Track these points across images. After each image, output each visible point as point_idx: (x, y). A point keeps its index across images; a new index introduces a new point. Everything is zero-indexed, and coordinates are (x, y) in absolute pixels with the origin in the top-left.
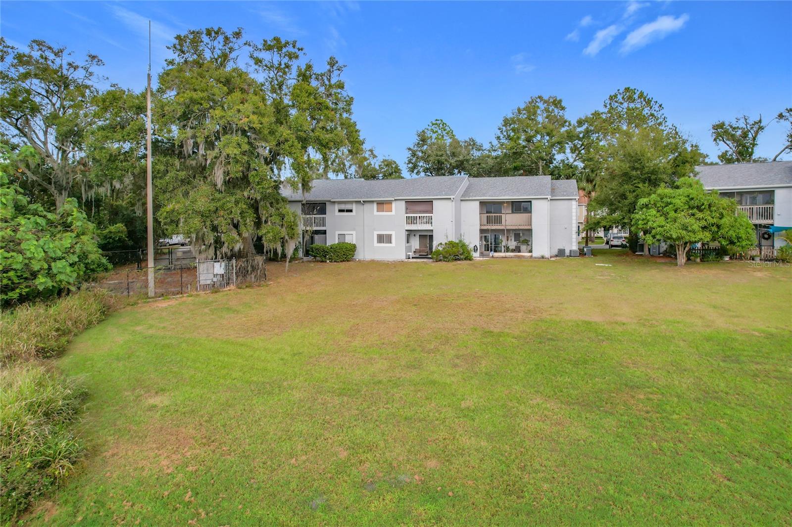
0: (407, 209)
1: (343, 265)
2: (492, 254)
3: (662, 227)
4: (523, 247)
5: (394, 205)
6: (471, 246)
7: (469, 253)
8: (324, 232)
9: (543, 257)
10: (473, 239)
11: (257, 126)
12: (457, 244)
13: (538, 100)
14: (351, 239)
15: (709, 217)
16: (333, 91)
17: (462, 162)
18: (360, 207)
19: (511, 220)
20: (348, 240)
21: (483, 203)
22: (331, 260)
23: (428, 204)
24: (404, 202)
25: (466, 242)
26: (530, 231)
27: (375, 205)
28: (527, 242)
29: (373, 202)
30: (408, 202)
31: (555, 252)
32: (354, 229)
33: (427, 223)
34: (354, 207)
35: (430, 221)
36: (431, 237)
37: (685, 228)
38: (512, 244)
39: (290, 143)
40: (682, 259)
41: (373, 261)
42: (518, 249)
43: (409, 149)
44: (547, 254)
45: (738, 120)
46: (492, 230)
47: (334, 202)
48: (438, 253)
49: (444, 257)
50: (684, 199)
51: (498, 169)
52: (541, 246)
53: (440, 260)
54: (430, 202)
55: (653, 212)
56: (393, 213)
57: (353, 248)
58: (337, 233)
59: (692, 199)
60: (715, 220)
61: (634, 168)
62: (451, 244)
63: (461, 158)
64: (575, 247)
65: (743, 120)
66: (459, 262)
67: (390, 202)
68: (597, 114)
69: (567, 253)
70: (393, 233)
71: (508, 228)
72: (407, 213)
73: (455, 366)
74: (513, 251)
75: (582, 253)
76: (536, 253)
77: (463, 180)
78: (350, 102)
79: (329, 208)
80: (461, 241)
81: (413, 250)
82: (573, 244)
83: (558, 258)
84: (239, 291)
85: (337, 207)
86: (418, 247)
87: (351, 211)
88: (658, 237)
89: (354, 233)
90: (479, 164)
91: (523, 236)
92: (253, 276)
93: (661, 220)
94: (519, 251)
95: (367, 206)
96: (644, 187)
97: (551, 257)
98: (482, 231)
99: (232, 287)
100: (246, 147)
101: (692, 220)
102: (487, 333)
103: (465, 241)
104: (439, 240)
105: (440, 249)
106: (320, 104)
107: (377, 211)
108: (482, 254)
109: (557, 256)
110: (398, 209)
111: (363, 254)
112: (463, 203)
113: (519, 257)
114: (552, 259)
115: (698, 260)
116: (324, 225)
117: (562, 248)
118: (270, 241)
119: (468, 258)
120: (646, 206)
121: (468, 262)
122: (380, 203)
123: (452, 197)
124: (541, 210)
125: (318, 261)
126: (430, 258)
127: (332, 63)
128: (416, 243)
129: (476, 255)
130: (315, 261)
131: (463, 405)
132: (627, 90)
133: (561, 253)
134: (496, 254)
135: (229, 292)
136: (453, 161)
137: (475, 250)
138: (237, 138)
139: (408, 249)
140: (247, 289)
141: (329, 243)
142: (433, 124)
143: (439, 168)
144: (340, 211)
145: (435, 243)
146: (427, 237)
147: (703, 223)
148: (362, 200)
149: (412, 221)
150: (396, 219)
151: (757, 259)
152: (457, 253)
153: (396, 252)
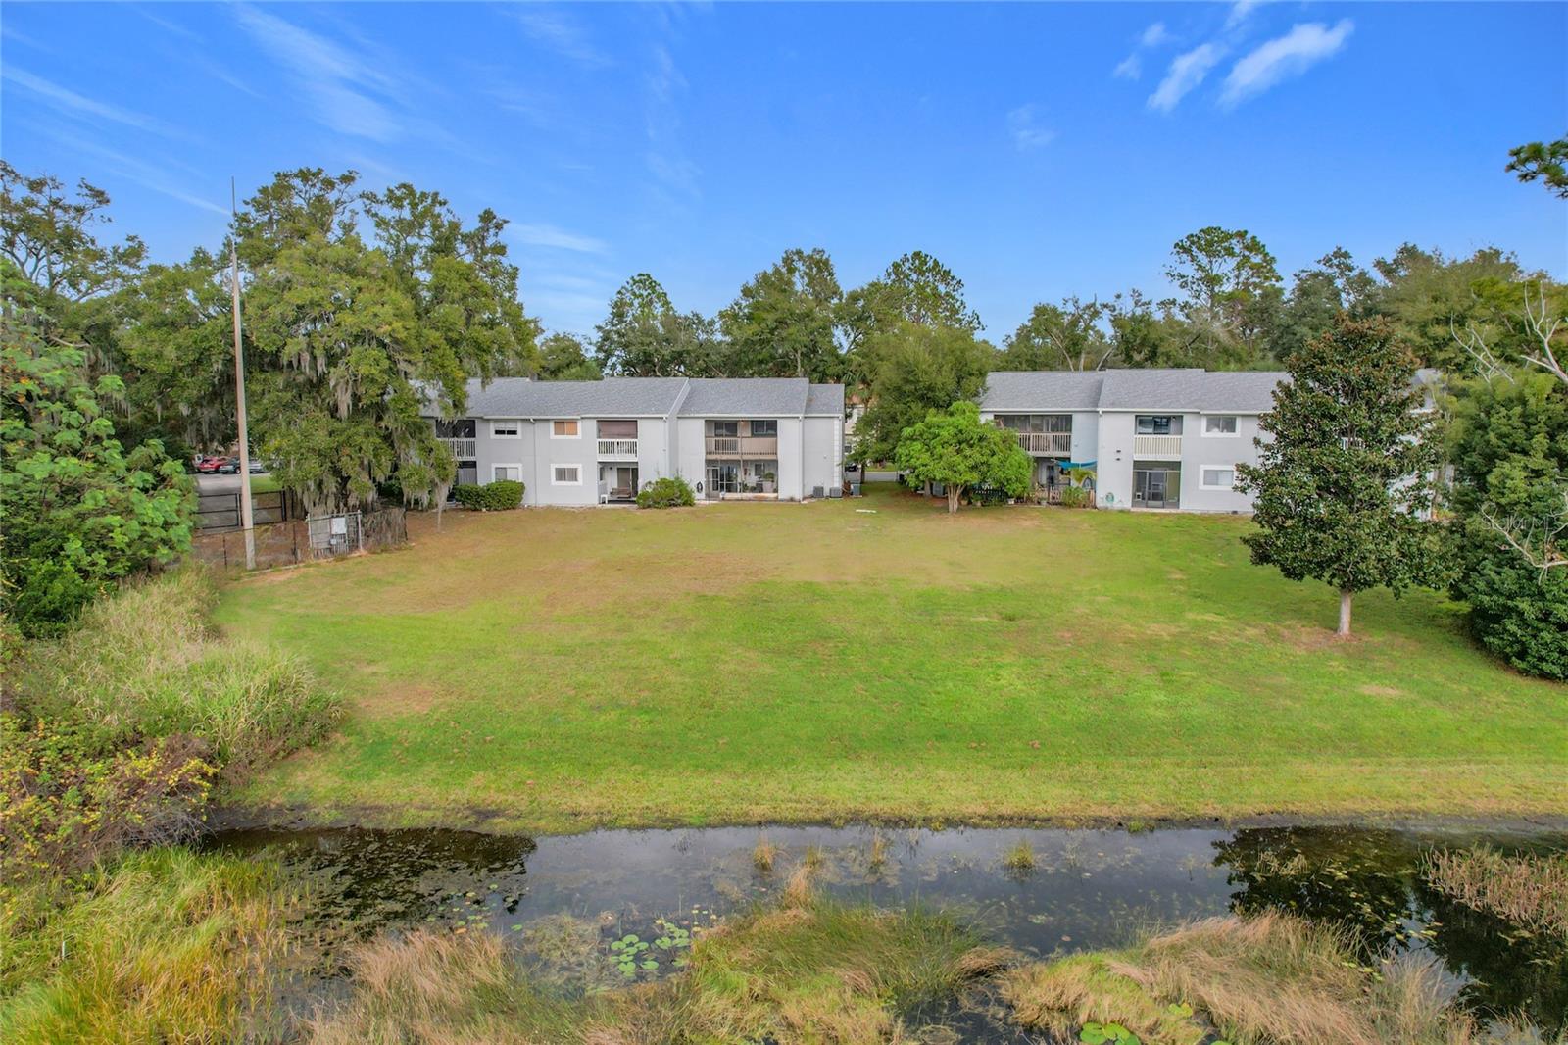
0: (599, 431)
1: (508, 514)
2: (722, 494)
3: (926, 465)
4: (767, 485)
5: (580, 424)
6: (693, 487)
7: (689, 494)
8: (474, 464)
9: (792, 500)
10: (695, 474)
11: (402, 335)
12: (673, 483)
13: (795, 257)
14: (516, 474)
15: (976, 455)
16: (487, 258)
17: (680, 354)
18: (530, 428)
19: (749, 446)
20: (511, 476)
21: (708, 422)
22: (489, 507)
23: (630, 425)
24: (595, 421)
25: (686, 479)
26: (776, 461)
27: (552, 425)
28: (772, 477)
29: (548, 420)
30: (601, 421)
31: (810, 491)
32: (520, 461)
33: (630, 451)
34: (519, 427)
35: (633, 449)
36: (635, 471)
37: (951, 467)
38: (752, 480)
39: (441, 352)
40: (953, 503)
41: (549, 509)
42: (759, 488)
43: (599, 328)
44: (798, 496)
45: (1066, 301)
46: (722, 461)
47: (488, 420)
48: (645, 496)
49: (655, 502)
50: (952, 431)
51: (735, 364)
52: (790, 485)
53: (649, 506)
54: (634, 422)
55: (918, 446)
56: (579, 436)
57: (519, 489)
58: (494, 465)
59: (961, 431)
60: (985, 458)
61: (907, 382)
62: (664, 483)
63: (679, 348)
64: (838, 484)
65: (1070, 303)
66: (675, 509)
67: (574, 422)
68: (875, 286)
69: (827, 492)
70: (579, 466)
71: (745, 457)
72: (599, 437)
73: (666, 628)
74: (753, 490)
75: (846, 492)
76: (783, 494)
77: (682, 386)
78: (513, 274)
79: (479, 426)
80: (677, 479)
81: (609, 490)
82: (833, 480)
83: (814, 500)
84: (375, 556)
85: (493, 427)
86: (616, 487)
87: (514, 433)
88: (921, 478)
89: (520, 465)
90: (707, 355)
91: (767, 469)
92: (389, 536)
93: (925, 457)
94: (762, 491)
95: (539, 426)
96: (917, 407)
97: (804, 499)
98: (708, 462)
99: (362, 551)
100: (386, 364)
101: (958, 458)
102: (701, 597)
103: (683, 479)
104: (646, 478)
105: (649, 490)
106: (476, 288)
107: (556, 434)
108: (708, 496)
109: (812, 497)
110: (586, 432)
111: (533, 498)
112: (680, 421)
113: (761, 499)
114: (805, 502)
115: (979, 504)
116: (473, 454)
117: (820, 485)
118: (415, 487)
119: (688, 503)
120: (912, 439)
121: (688, 508)
122: (559, 423)
123: (664, 415)
124: (789, 433)
125: (469, 509)
126: (634, 502)
127: (487, 217)
128: (612, 481)
129: (699, 498)
130: (464, 510)
131: (672, 656)
132: (917, 255)
133: (818, 493)
134: (729, 496)
135: (359, 559)
136: (667, 352)
137: (699, 488)
138: (375, 352)
139: (602, 489)
140: (384, 555)
141: (482, 483)
142: (635, 282)
143: (644, 365)
144: (497, 432)
145: (641, 482)
146: (629, 472)
147: (971, 462)
148: (532, 417)
149: (607, 448)
150: (583, 445)
151: (1044, 503)
152: (673, 496)
153: (587, 492)
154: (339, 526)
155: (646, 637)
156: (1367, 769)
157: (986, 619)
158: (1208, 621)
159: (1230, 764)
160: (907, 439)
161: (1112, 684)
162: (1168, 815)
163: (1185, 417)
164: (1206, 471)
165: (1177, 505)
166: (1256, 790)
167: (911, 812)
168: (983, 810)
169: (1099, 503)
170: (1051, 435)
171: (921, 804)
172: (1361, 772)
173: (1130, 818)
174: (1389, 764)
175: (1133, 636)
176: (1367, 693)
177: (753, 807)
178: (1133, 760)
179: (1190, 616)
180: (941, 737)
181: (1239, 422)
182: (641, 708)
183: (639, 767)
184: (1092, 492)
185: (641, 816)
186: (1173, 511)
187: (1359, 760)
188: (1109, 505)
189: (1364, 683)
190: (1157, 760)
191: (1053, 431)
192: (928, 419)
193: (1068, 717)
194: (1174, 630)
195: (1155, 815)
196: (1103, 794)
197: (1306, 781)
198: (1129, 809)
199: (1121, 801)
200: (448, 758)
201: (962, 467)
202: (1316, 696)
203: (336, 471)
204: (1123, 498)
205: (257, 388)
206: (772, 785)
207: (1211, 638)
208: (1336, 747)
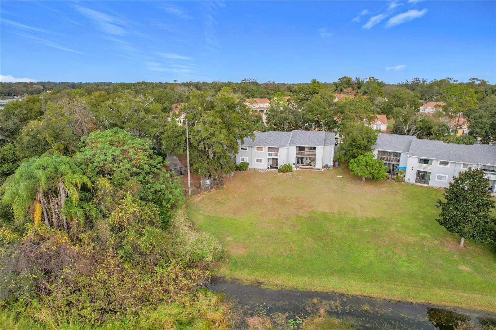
0: (268, 150)
1: (245, 172)
2: (300, 166)
4: (312, 164)
6: (292, 164)
7: (291, 168)
9: (319, 169)
10: (293, 161)
12: (287, 165)
14: (246, 160)
15: (371, 170)
18: (250, 148)
19: (308, 153)
21: (297, 147)
22: (240, 170)
23: (277, 149)
24: (267, 148)
26: (315, 158)
27: (256, 148)
28: (314, 161)
30: (269, 148)
31: (324, 165)
32: (247, 156)
34: (248, 148)
35: (277, 155)
36: (277, 161)
38: (308, 162)
40: (364, 179)
41: (255, 170)
42: (310, 165)
44: (321, 167)
46: (301, 157)
48: (280, 168)
49: (283, 171)
50: (365, 162)
52: (319, 164)
53: (281, 172)
55: (355, 165)
56: (263, 151)
57: (247, 164)
58: (241, 158)
59: (367, 162)
61: (354, 142)
62: (285, 166)
66: (288, 173)
67: (262, 148)
69: (329, 166)
70: (263, 159)
71: (307, 156)
72: (268, 152)
74: (308, 165)
75: (334, 166)
80: (289, 164)
81: (270, 165)
82: (331, 163)
83: (325, 168)
84: (216, 190)
86: (272, 163)
87: (246, 149)
89: (247, 158)
93: (357, 169)
95: (253, 148)
98: (296, 157)
99: (214, 189)
101: (366, 170)
102: (298, 216)
104: (280, 164)
107: (257, 150)
108: (296, 167)
110: (265, 150)
111: (251, 167)
112: (290, 146)
113: (311, 169)
114: (323, 170)
117: (327, 164)
119: (291, 171)
120: (353, 162)
121: (291, 173)
122: (258, 148)
123: (286, 147)
128: (271, 161)
129: (294, 167)
131: (293, 240)
133: (326, 166)
134: (302, 167)
135: (213, 191)
137: (294, 164)
139: (268, 165)
140: (219, 190)
141: (238, 163)
144: (242, 149)
148: (251, 146)
149: (270, 155)
150: (264, 154)
151: (390, 179)
152: (287, 169)
153: (264, 166)
154: (208, 182)
155: (286, 232)
156: (452, 293)
157: (368, 231)
158: (425, 237)
159: (419, 287)
160: (352, 162)
161: (395, 259)
162: (400, 300)
163: (433, 161)
164: (438, 176)
165: (428, 184)
166: (423, 296)
167: (345, 292)
168: (360, 294)
169: (406, 181)
170: (394, 158)
171: (347, 291)
172: (450, 294)
173: (392, 300)
174: (458, 292)
175: (404, 241)
176: (460, 268)
177: (312, 287)
178: (396, 283)
179: (421, 234)
180: (353, 271)
181: (449, 164)
182: (288, 257)
183: (288, 273)
184: (404, 177)
185: (290, 287)
186: (427, 185)
187: (451, 290)
188: (409, 181)
189: (461, 265)
190: (401, 284)
191: (395, 156)
192: (358, 158)
193: (383, 269)
194: (415, 240)
195: (398, 300)
196: (387, 292)
197: (436, 295)
198: (392, 298)
199: (390, 295)
200: (250, 267)
201: (367, 173)
202: (446, 269)
203: (209, 172)
204: (413, 180)
205: (191, 153)
206: (316, 281)
207: (424, 243)
208: (446, 285)
